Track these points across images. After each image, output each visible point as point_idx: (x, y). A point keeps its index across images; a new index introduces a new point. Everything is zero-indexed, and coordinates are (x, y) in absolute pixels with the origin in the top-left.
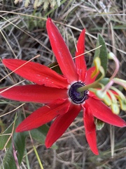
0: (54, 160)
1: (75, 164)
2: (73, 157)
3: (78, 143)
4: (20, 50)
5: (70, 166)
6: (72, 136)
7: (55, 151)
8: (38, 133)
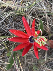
0: (25, 62)
1: (33, 64)
2: (32, 61)
3: (34, 56)
4: (14, 23)
5: (31, 64)
6: (32, 53)
7: (25, 58)
8: (20, 52)
